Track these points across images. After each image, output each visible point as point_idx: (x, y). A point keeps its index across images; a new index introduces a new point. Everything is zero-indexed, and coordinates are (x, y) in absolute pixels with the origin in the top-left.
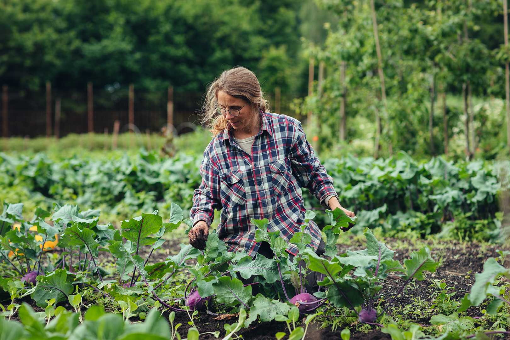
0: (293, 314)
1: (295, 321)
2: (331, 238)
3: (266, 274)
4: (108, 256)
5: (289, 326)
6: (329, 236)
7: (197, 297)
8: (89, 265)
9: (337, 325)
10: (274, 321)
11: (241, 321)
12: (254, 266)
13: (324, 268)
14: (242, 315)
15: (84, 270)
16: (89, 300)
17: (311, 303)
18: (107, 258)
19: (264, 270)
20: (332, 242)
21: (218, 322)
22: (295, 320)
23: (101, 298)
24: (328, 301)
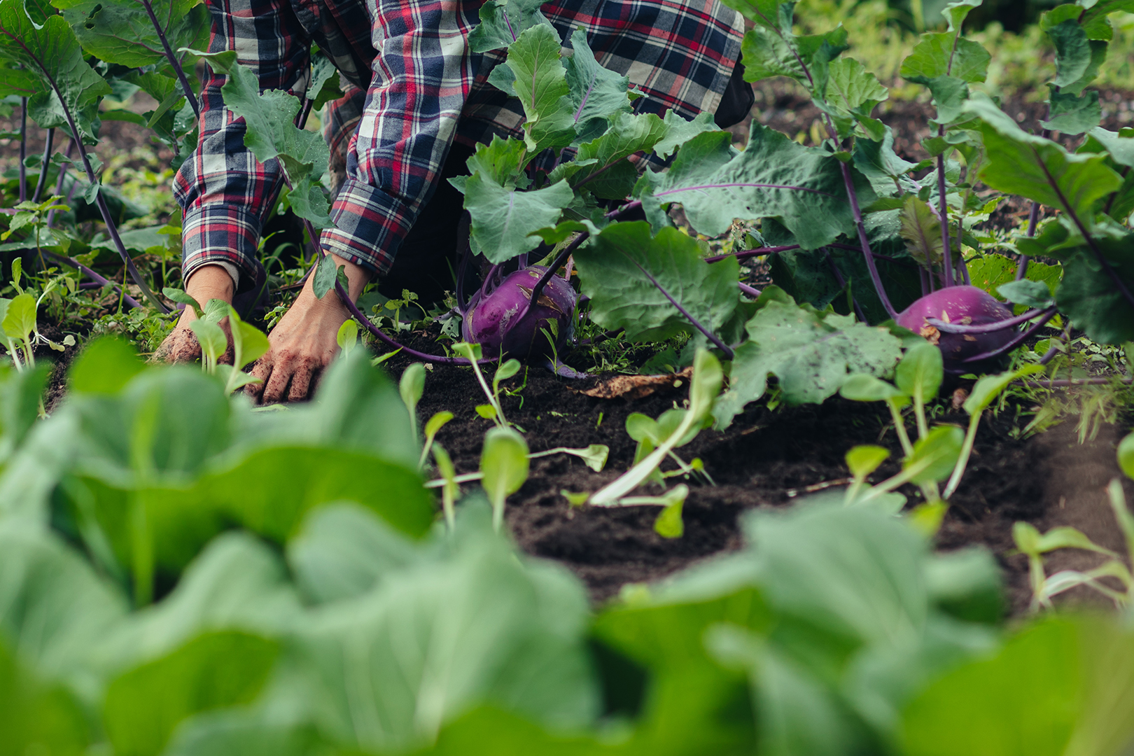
0: (916, 369)
1: (927, 400)
2: (1076, 56)
3: (791, 210)
4: (130, 144)
5: (898, 421)
6: (1068, 50)
7: (510, 307)
8: (59, 178)
9: (1097, 419)
10: (836, 401)
11: (697, 405)
12: (742, 179)
13: (1045, 178)
14: (705, 377)
15: (43, 198)
16: (65, 318)
17: (989, 327)
18: (130, 151)
19: (786, 193)
20: (1078, 74)
21: (598, 407)
22: (924, 396)
23: (112, 312)
24: (1058, 317)
